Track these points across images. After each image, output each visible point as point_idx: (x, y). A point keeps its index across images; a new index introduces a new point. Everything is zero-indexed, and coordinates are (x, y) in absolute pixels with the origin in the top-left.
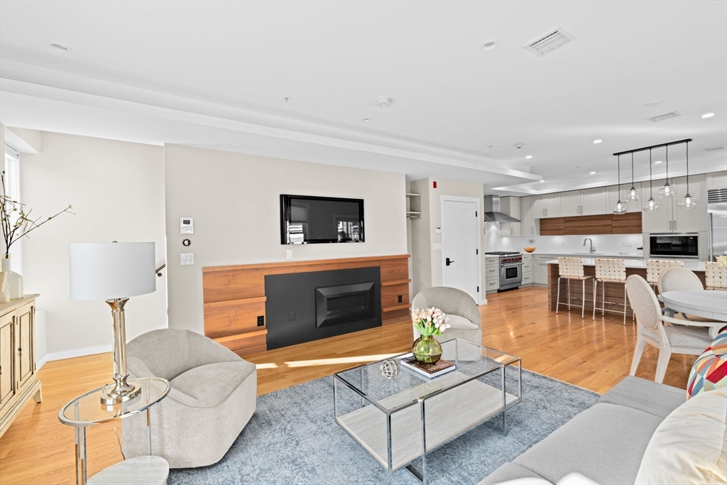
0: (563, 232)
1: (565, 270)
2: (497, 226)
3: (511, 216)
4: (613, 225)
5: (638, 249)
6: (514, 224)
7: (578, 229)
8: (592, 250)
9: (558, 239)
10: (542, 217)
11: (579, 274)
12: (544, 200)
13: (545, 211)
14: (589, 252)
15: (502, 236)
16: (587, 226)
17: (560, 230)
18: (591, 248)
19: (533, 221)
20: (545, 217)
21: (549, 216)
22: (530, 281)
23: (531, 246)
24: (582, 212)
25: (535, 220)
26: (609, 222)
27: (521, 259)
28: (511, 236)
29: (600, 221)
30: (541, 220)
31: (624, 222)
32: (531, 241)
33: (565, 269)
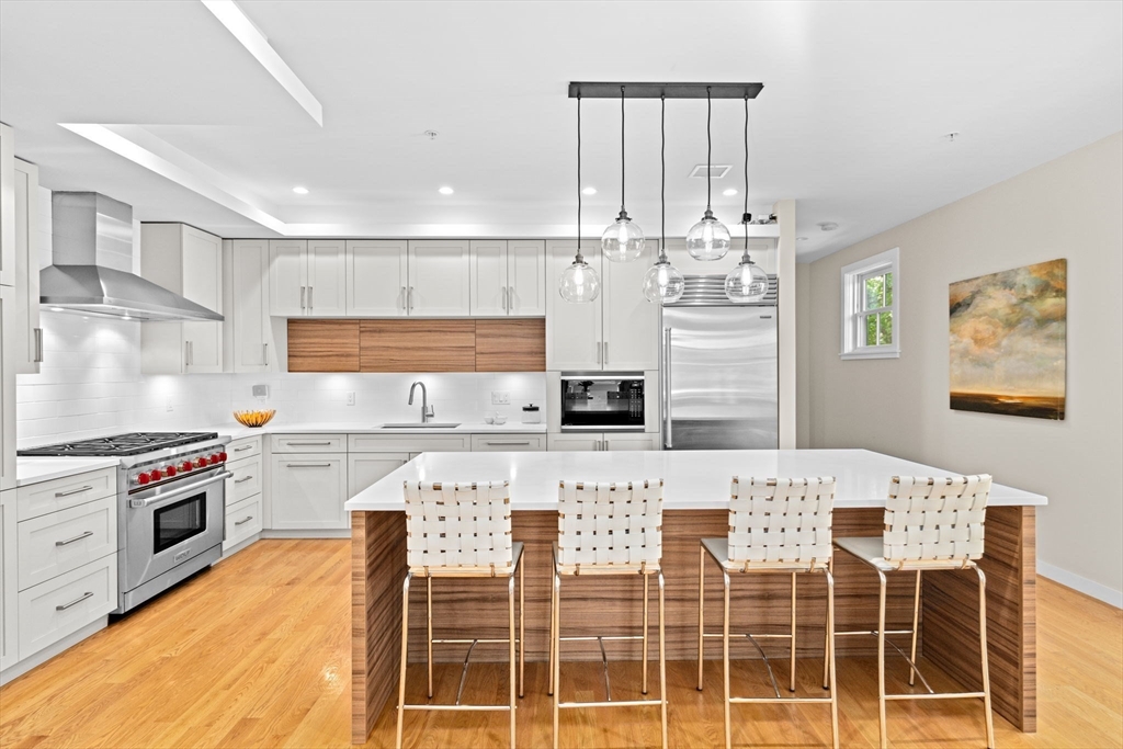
0: (354, 362)
1: (434, 542)
2: (125, 332)
3: (186, 296)
4: (479, 349)
5: (525, 409)
6: (197, 328)
7: (396, 355)
8: (425, 415)
9: (338, 385)
10: (297, 313)
11: (496, 555)
12: (303, 257)
13: (306, 292)
14: (418, 421)
15: (149, 373)
16: (419, 349)
17: (348, 355)
18: (424, 408)
19: (268, 324)
20: (306, 314)
21: (318, 312)
22: (254, 528)
23: (258, 407)
24: (409, 307)
25: (274, 318)
26: (467, 339)
27: (223, 457)
28: (187, 368)
29: (449, 337)
30: (291, 322)
31: (502, 340)
32: (259, 391)
33: (434, 538)
